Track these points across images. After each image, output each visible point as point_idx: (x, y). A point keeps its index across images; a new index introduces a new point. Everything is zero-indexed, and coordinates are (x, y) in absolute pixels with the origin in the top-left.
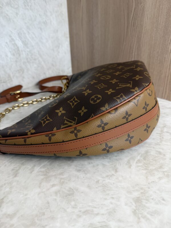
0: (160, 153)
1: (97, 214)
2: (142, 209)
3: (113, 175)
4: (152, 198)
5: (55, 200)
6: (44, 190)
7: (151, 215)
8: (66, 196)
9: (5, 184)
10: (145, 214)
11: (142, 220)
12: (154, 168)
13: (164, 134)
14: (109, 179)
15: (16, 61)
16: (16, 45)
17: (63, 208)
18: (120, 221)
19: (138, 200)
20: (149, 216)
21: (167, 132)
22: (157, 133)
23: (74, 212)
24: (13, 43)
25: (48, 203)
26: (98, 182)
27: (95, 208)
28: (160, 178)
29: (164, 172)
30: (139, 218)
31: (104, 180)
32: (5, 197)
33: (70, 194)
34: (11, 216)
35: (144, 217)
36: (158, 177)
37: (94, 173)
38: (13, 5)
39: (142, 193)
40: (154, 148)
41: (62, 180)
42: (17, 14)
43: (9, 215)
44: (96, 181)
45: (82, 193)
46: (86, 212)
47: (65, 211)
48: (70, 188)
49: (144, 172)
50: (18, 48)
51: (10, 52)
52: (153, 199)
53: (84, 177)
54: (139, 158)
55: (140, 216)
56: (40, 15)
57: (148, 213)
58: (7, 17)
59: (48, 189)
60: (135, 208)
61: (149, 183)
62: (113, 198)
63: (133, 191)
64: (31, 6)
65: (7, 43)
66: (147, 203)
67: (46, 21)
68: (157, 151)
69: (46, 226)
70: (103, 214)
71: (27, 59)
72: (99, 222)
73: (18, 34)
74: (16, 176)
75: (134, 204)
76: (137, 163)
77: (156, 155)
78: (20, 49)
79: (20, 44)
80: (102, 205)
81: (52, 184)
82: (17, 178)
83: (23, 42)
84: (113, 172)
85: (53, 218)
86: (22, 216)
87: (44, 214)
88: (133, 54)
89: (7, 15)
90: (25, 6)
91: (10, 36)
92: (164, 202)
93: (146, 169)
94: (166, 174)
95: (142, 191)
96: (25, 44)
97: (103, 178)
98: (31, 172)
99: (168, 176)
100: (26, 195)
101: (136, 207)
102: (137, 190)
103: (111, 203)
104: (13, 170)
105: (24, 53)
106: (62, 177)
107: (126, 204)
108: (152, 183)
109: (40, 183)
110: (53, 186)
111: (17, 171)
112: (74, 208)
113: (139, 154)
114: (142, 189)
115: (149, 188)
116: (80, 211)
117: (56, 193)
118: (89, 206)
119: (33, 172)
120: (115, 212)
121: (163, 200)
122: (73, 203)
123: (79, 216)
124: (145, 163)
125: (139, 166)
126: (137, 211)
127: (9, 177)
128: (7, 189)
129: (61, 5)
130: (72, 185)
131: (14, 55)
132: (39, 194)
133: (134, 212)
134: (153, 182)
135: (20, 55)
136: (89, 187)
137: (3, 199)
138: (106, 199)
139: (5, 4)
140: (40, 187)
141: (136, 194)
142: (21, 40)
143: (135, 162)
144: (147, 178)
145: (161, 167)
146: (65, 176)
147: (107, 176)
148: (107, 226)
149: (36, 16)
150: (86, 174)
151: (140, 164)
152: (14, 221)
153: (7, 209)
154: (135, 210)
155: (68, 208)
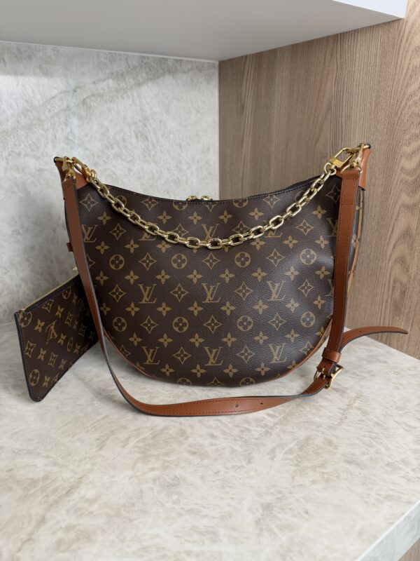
0: (330, 443)
1: (205, 516)
2: (270, 520)
3: (243, 466)
4: (290, 507)
5: (152, 489)
6: (138, 474)
7: (281, 529)
8: (168, 487)
9: (85, 458)
10: (273, 526)
11: (265, 533)
12: (310, 465)
13: (351, 411)
14: (235, 471)
17: (160, 502)
18: (233, 529)
19: (268, 507)
20: (276, 530)
21: (359, 409)
22: (339, 408)
23: (173, 508)
25: (141, 492)
26: (217, 473)
27: (204, 507)
28: (314, 482)
29: (323, 473)
30: (261, 530)
31: (227, 472)
32: (84, 475)
33: (173, 486)
34: (90, 502)
35: (270, 530)
36: (311, 479)
37: (216, 460)
38: (124, 158)
39: (277, 498)
40: (323, 433)
41: (166, 464)
42: (130, 170)
43: (88, 499)
44: (215, 471)
45: (191, 485)
46: (190, 511)
47: (163, 505)
48: (176, 476)
49: (293, 468)
52: (290, 509)
53: (198, 464)
54: (292, 445)
55: (264, 527)
56: (168, 169)
57: (276, 526)
58: (114, 176)
59: (145, 473)
60: (260, 516)
61: (293, 487)
62: (232, 499)
63: (266, 493)
64: (154, 156)
66: (280, 513)
67: (178, 178)
68: (326, 439)
69: (135, 519)
70: (213, 517)
72: (205, 526)
74: (101, 449)
75: (261, 511)
76: (286, 453)
77: (323, 446)
80: (215, 505)
81: (150, 466)
82: (103, 453)
84: (244, 463)
85: (144, 512)
86: (104, 503)
87: (133, 505)
89: (114, 173)
90: (145, 156)
92: (305, 515)
93: (296, 465)
94: (326, 476)
95: (279, 496)
97: (227, 468)
98: (123, 446)
99: (328, 480)
100: (113, 477)
101: (262, 515)
102: (272, 493)
103: (229, 505)
104: (98, 439)
106: (167, 458)
107: (249, 510)
108: (298, 486)
109: (135, 464)
110: (152, 469)
111: (104, 441)
112: (175, 503)
113: (295, 440)
114: (279, 492)
115: (291, 493)
116: (182, 509)
117: (154, 480)
118: (197, 504)
119: (127, 447)
120: (230, 517)
121: (306, 512)
122: (175, 497)
123: (180, 515)
124: (298, 455)
125: (287, 459)
126: (262, 521)
127: (91, 449)
128: (88, 466)
129: (208, 149)
130: (179, 472)
132: (130, 478)
133: (258, 522)
134: (302, 485)
136: (202, 478)
137: (81, 478)
138: (222, 498)
139: (112, 157)
140: (133, 469)
141: (268, 499)
143: (284, 451)
144: (293, 478)
145: (322, 466)
146: (171, 459)
147: (233, 467)
148: (214, 533)
149: (162, 172)
150: (203, 460)
151: (290, 456)
152: (94, 508)
153: (86, 492)
154: (259, 520)
155: (167, 502)
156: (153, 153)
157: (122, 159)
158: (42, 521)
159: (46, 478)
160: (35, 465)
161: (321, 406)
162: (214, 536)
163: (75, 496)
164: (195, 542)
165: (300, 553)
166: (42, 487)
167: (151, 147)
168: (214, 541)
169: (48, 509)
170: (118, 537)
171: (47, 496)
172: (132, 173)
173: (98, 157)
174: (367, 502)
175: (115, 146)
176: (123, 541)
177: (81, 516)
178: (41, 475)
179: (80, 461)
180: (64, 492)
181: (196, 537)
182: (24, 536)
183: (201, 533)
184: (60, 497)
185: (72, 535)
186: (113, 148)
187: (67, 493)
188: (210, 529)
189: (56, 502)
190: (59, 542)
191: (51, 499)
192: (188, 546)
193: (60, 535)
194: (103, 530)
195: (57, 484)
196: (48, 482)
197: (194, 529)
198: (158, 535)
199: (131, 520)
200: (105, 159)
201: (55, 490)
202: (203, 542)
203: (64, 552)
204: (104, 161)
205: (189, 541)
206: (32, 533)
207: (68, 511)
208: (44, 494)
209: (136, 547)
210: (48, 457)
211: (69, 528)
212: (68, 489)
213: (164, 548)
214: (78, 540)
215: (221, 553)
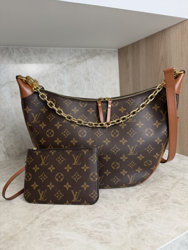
0: (166, 195)
1: (105, 219)
2: (134, 222)
3: (124, 203)
5: (83, 209)
7: (139, 225)
10: (135, 224)
12: (155, 203)
13: (178, 184)
14: (121, 204)
17: (86, 213)
18: (117, 224)
19: (134, 218)
20: (137, 226)
21: (182, 183)
22: (172, 183)
23: (91, 216)
25: (79, 210)
27: (105, 216)
28: (156, 209)
29: (161, 206)
30: (130, 225)
34: (58, 212)
35: (133, 226)
36: (155, 208)
37: (112, 200)
39: (138, 214)
40: (163, 192)
43: (57, 211)
44: (111, 204)
45: (100, 208)
46: (98, 217)
49: (147, 204)
52: (144, 218)
53: (104, 201)
54: (148, 196)
57: (137, 224)
60: (129, 220)
61: (146, 211)
62: (118, 214)
63: (133, 212)
66: (139, 220)
68: (164, 194)
70: (108, 220)
75: (130, 218)
77: (162, 196)
80: (110, 215)
84: (125, 201)
85: (79, 216)
86: (63, 213)
87: (75, 214)
92: (151, 221)
93: (149, 203)
94: (162, 207)
95: (139, 214)
97: (117, 203)
99: (163, 209)
101: (131, 220)
102: (136, 212)
103: (116, 216)
107: (125, 218)
108: (149, 210)
112: (93, 214)
113: (149, 194)
114: (140, 212)
115: (145, 213)
116: (95, 216)
118: (102, 215)
120: (116, 220)
121: (152, 220)
122: (93, 212)
123: (94, 218)
124: (150, 199)
126: (130, 222)
129: (115, 84)
133: (128, 222)
134: (150, 210)
136: (106, 206)
138: (113, 213)
139: (75, 88)
141: (134, 214)
143: (144, 198)
144: (147, 207)
145: (161, 203)
147: (120, 203)
149: (95, 93)
150: (107, 200)
151: (146, 200)
152: (59, 214)
154: (129, 222)
155: (89, 214)
156: (92, 86)
157: (79, 89)
158: (37, 217)
161: (164, 182)
162: (108, 226)
163: (52, 210)
164: (99, 228)
165: (147, 234)
167: (91, 84)
168: (108, 228)
169: (40, 214)
170: (67, 224)
171: (40, 209)
172: (83, 94)
173: (70, 88)
174: (182, 218)
175: (77, 84)
176: (69, 226)
177: (53, 216)
180: (47, 208)
181: (100, 226)
182: (30, 222)
183: (102, 225)
184: (45, 210)
185: (48, 223)
186: (76, 84)
187: (48, 209)
188: (107, 224)
189: (44, 211)
190: (43, 225)
191: (42, 210)
192: (96, 229)
193: (43, 222)
194: (61, 222)
197: (100, 223)
198: (83, 225)
199: (73, 219)
200: (73, 89)
202: (103, 228)
203: (44, 228)
204: (72, 89)
205: (97, 227)
206: (33, 221)
207: (48, 215)
208: (39, 209)
209: (74, 228)
211: (47, 220)
212: (49, 207)
213: (86, 229)
214: (51, 224)
215: (110, 232)
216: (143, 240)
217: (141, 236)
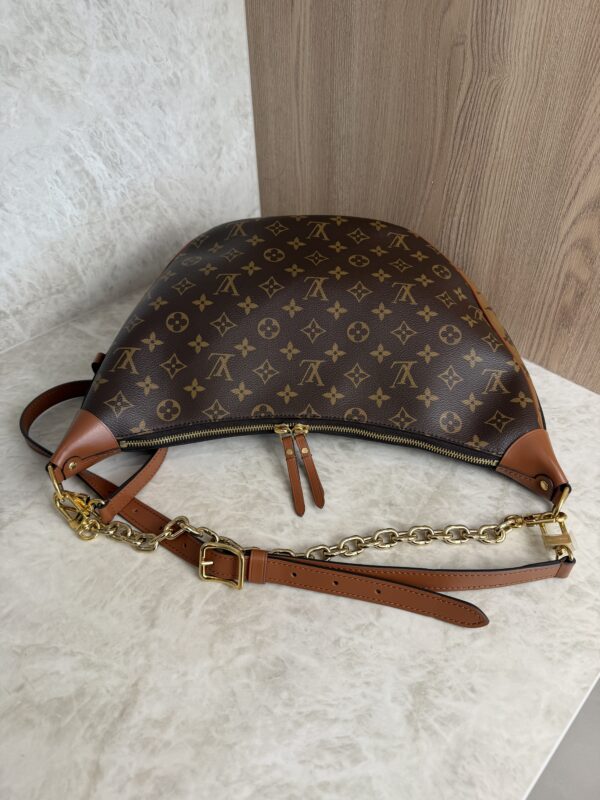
1: (335, 720)
2: (426, 712)
3: (371, 624)
4: (449, 684)
5: (248, 686)
6: (221, 662)
7: (443, 724)
8: (270, 678)
9: (133, 647)
10: (431, 721)
11: (423, 734)
14: (362, 634)
15: (90, 223)
16: (88, 174)
17: (265, 706)
18: (378, 735)
19: (419, 690)
20: (437, 726)
23: (287, 715)
24: (77, 168)
25: (233, 694)
26: (337, 642)
27: (331, 705)
30: (417, 731)
31: (351, 639)
32: (140, 679)
33: (276, 675)
34: (162, 724)
35: (428, 728)
37: (330, 618)
38: (67, 46)
39: (429, 673)
41: (259, 638)
42: (82, 72)
43: (156, 721)
44: (333, 639)
45: (304, 669)
46: (312, 716)
47: (270, 712)
48: (277, 658)
50: (93, 181)
51: (71, 199)
52: (450, 688)
53: (306, 630)
55: (420, 725)
56: (155, 59)
57: (436, 720)
58: (54, 89)
59: (230, 661)
60: (411, 708)
61: (448, 649)
62: (367, 683)
63: (412, 667)
64: (124, 36)
65: (57, 173)
66: (436, 697)
67: (175, 74)
69: (235, 744)
70: (346, 721)
71: (122, 209)
72: (338, 738)
73: (92, 137)
74: (153, 625)
75: (410, 697)
78: (99, 184)
79: (97, 167)
80: (344, 699)
81: (237, 646)
82: (157, 632)
83: (106, 160)
85: (246, 729)
86: (183, 723)
87: (227, 719)
88: (456, 219)
89: (53, 82)
90: (107, 38)
91: (67, 150)
92: (472, 695)
95: (431, 668)
96: (114, 164)
97: (348, 631)
98: (187, 615)
100: (185, 674)
101: (413, 705)
102: (420, 665)
103: (364, 696)
104: (143, 608)
105: (111, 193)
106: (257, 628)
107: (394, 699)
108: (454, 647)
109: (211, 645)
110: (240, 651)
111: (154, 610)
112: (287, 705)
114: (431, 662)
115: (446, 661)
116: (300, 713)
117: (248, 670)
118: (319, 702)
119: (191, 615)
120: (370, 716)
121: (473, 690)
122: (285, 695)
123: (298, 725)
126: (415, 715)
127: (137, 628)
128: (141, 661)
129: (226, 5)
130: (280, 649)
131: (82, 205)
132: (211, 673)
133: (409, 718)
134: (459, 645)
135: (99, 204)
136: (317, 654)
137: (135, 685)
138: (353, 686)
139: (42, 48)
140: (211, 654)
141: (417, 675)
142: (99, 154)
146: (263, 627)
147: (358, 628)
148: (353, 746)
149: (143, 67)
150: (311, 621)
152: (170, 734)
153: (149, 708)
154: (411, 713)
155: (276, 706)
156: (121, 29)
157: (64, 51)
158: (97, 772)
159: (80, 694)
160: (57, 673)
161: (464, 497)
162: (351, 751)
163: (136, 719)
164: (329, 766)
165: (475, 757)
166: (79, 711)
167: (116, 17)
168: (355, 761)
169: (101, 748)
170: (217, 779)
171: (91, 726)
172: (88, 77)
173: (16, 52)
174: (550, 659)
175: (45, 24)
176: (226, 784)
177: (153, 752)
178: (72, 689)
179: (126, 653)
180: (116, 715)
181: (329, 758)
183: (335, 751)
184: (113, 724)
185: (149, 788)
186: (41, 29)
187: (121, 715)
188: (347, 742)
189: (110, 734)
191: (100, 730)
192: (322, 776)
193: (130, 791)
194: (193, 771)
195: (102, 702)
196: (87, 699)
197: (323, 745)
198: (274, 766)
199: (231, 747)
200: (31, 57)
201: (101, 714)
202: (341, 765)
204: (28, 60)
205: (321, 767)
206: (88, 794)
207: (131, 746)
208: (87, 724)
209: (247, 791)
210: (73, 654)
211: (142, 777)
212: (121, 707)
213: (288, 785)
214: (161, 794)
215: (369, 779)
216: (470, 783)
217: (460, 771)
